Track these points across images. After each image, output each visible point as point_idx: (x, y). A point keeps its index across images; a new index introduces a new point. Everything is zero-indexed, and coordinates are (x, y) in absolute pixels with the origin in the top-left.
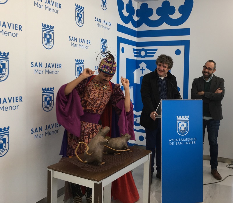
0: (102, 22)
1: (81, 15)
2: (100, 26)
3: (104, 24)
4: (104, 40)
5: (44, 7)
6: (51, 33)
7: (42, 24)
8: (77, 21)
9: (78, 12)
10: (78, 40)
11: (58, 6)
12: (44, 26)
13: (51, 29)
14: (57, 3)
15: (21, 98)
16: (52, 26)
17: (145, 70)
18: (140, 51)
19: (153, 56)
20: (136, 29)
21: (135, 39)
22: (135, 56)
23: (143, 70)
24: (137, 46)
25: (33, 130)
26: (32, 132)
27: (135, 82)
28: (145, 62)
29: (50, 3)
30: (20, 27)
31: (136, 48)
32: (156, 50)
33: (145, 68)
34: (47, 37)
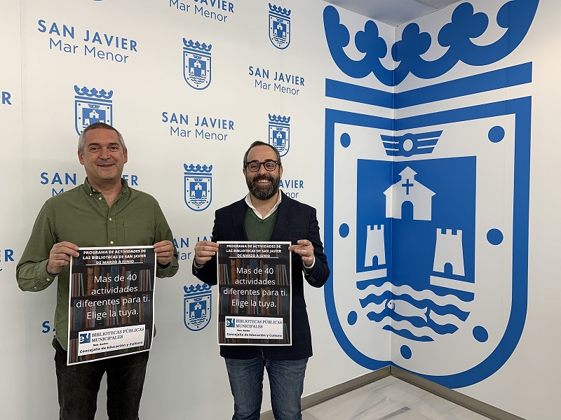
0: (272, 76)
1: (203, 64)
2: (267, 87)
3: (278, 83)
4: (279, 117)
5: (81, 50)
6: (102, 108)
7: (76, 87)
8: (187, 76)
9: (192, 56)
10: (192, 121)
11: (128, 46)
12: (80, 91)
13: (103, 98)
14: (123, 39)
15: (9, 253)
16: (107, 91)
17: (412, 185)
18: (401, 139)
19: (430, 151)
20: (392, 90)
21: (391, 114)
22: (389, 153)
23: (408, 185)
24: (395, 129)
25: (46, 324)
26: (46, 329)
27: (388, 216)
28: (413, 165)
29: (99, 40)
30: (6, 96)
31: (392, 133)
32: (439, 133)
33: (412, 181)
34: (91, 116)
